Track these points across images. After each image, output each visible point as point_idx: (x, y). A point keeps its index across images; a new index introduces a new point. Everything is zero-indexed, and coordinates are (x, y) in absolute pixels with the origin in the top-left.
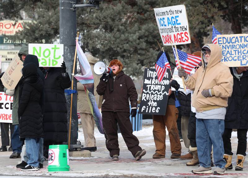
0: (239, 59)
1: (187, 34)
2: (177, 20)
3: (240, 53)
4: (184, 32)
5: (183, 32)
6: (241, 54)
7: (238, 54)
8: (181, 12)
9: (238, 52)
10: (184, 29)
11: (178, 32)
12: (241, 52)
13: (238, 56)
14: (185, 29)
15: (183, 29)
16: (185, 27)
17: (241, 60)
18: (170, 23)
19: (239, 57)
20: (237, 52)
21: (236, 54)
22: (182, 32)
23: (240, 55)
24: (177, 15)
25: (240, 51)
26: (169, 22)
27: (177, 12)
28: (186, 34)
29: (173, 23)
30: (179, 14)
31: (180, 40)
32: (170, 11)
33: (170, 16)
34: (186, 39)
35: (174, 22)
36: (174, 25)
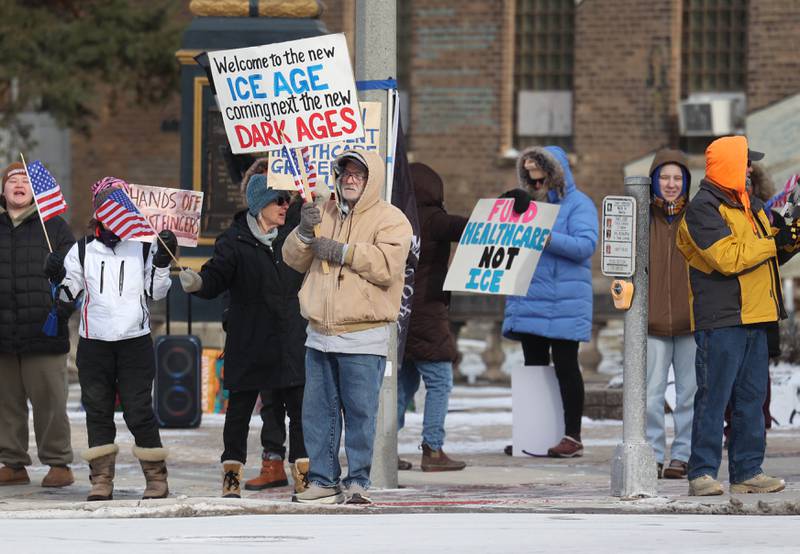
0: (322, 170)
1: (352, 113)
2: (314, 79)
3: (325, 154)
4: (339, 109)
5: (335, 108)
6: (328, 158)
7: (321, 157)
8: (330, 53)
9: (322, 151)
10: (340, 100)
11: (317, 111)
12: (327, 151)
13: (320, 163)
14: (344, 99)
15: (335, 101)
16: (345, 94)
17: (327, 173)
18: (286, 87)
19: (322, 165)
20: (318, 149)
21: (314, 157)
22: (331, 108)
23: (324, 159)
24: (318, 62)
25: (325, 148)
26: (281, 84)
27: (316, 54)
28: (348, 114)
29: (299, 86)
30: (325, 60)
31: (320, 133)
32: (287, 55)
33: (285, 69)
34: (344, 128)
35: (304, 83)
36: (298, 91)
